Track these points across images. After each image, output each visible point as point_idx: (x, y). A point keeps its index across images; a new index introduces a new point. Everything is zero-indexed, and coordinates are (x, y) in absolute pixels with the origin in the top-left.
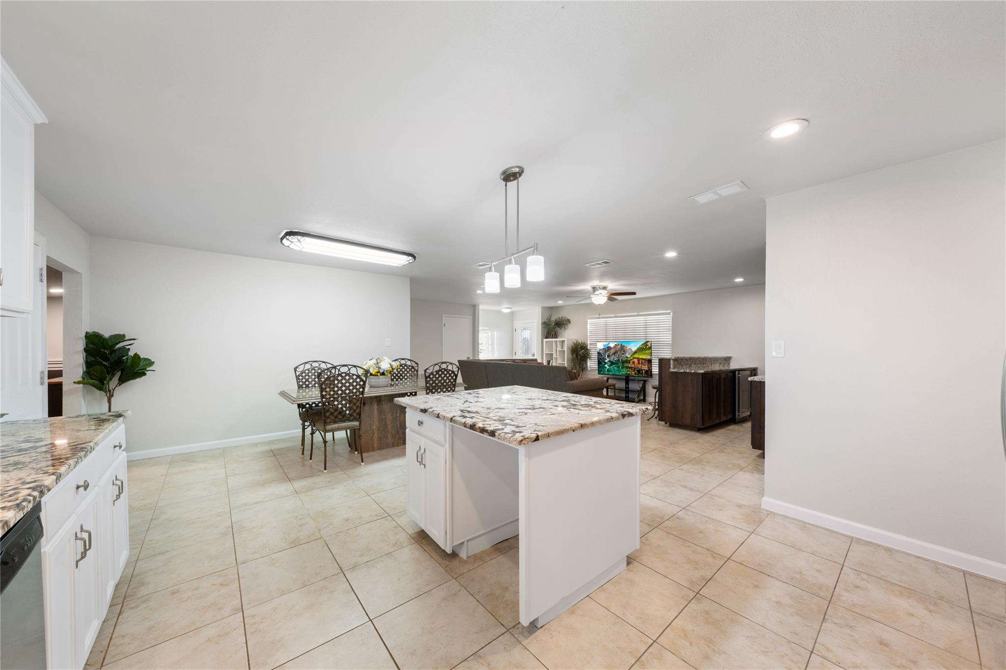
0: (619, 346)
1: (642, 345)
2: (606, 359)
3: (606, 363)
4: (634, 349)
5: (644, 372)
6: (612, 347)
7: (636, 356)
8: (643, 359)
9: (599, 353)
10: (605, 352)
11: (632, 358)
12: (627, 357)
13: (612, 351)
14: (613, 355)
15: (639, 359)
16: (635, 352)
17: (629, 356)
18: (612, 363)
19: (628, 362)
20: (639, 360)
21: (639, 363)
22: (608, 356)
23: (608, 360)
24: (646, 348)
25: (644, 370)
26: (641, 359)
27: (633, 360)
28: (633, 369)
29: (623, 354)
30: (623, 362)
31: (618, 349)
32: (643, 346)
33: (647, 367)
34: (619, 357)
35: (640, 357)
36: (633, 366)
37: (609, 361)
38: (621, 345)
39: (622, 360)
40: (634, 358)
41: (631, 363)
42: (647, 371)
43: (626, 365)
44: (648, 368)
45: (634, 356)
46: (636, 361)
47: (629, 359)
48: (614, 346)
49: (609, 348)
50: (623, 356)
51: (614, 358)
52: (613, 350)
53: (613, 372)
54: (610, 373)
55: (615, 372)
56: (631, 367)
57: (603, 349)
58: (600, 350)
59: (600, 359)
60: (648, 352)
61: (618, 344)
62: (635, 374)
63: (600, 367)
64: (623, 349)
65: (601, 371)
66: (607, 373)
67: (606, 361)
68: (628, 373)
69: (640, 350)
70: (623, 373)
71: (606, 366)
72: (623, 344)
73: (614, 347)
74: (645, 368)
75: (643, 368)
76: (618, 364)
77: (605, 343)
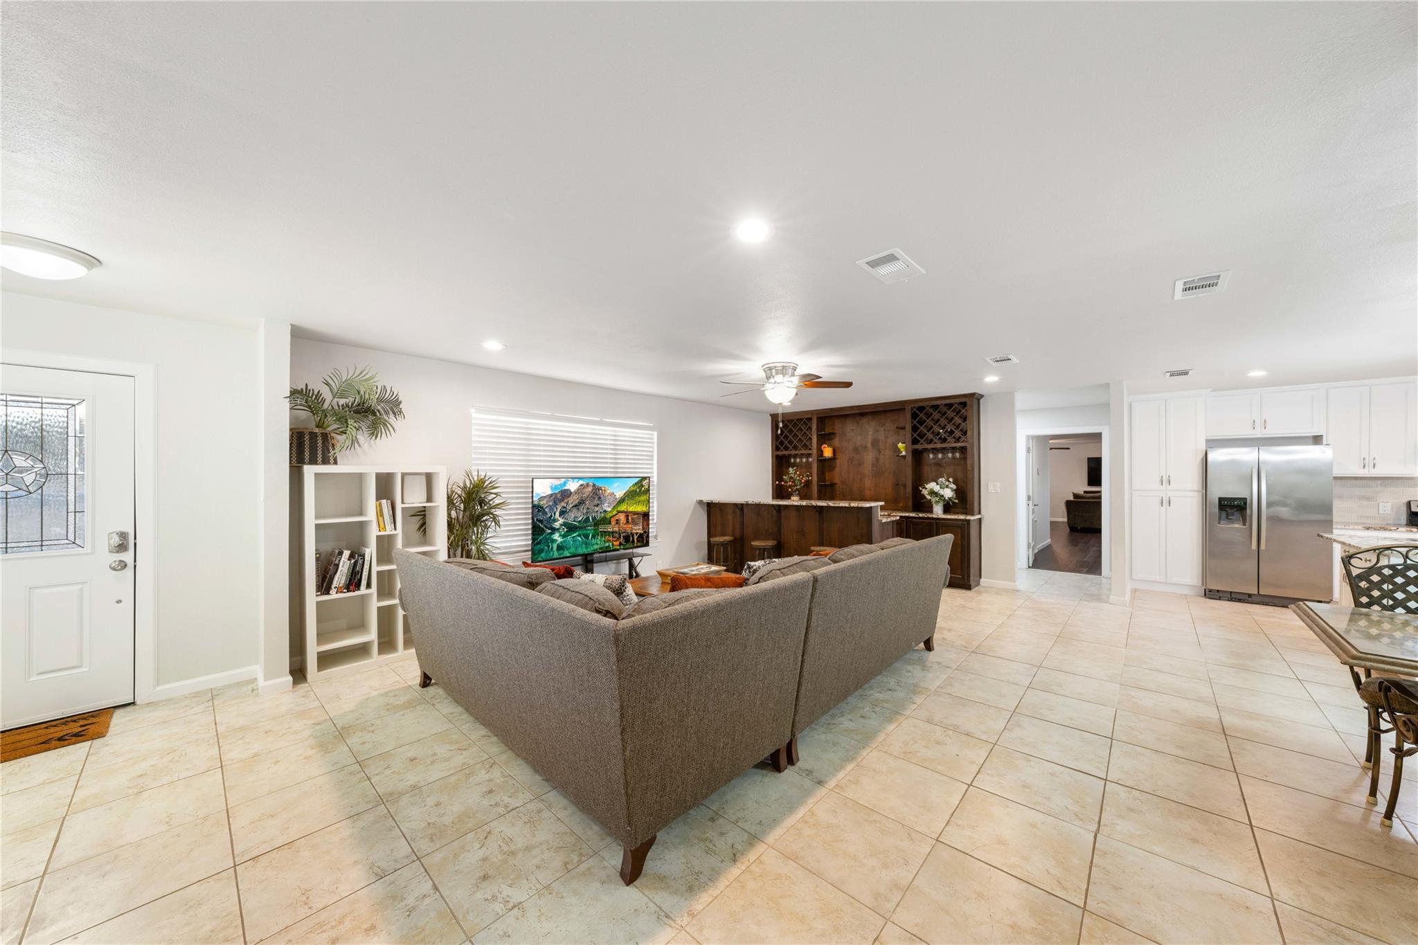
0: (590, 489)
1: (634, 485)
2: (555, 520)
3: (554, 530)
4: (619, 494)
5: (636, 537)
6: (572, 491)
7: (623, 507)
8: (635, 513)
9: (537, 508)
10: (555, 504)
11: (615, 513)
12: (605, 511)
13: (573, 500)
14: (575, 510)
15: (627, 514)
16: (622, 501)
17: (609, 509)
18: (571, 528)
19: (606, 521)
20: (628, 516)
21: (628, 522)
22: (562, 513)
23: (561, 521)
24: (640, 491)
25: (637, 533)
26: (631, 512)
27: (617, 517)
28: (617, 535)
29: (597, 505)
30: (597, 523)
31: (588, 494)
32: (636, 487)
33: (641, 527)
34: (587, 513)
35: (631, 509)
36: (616, 529)
37: (565, 524)
38: (594, 485)
39: (594, 519)
40: (619, 512)
41: (613, 522)
42: (641, 536)
43: (602, 528)
44: (643, 528)
45: (619, 509)
46: (622, 517)
47: (608, 516)
48: (578, 489)
49: (565, 494)
50: (597, 509)
51: (575, 516)
52: (575, 497)
53: (573, 550)
54: (567, 553)
55: (576, 548)
56: (613, 532)
57: (551, 495)
58: (542, 498)
59: (541, 521)
60: (643, 498)
61: (588, 485)
62: (620, 544)
63: (539, 543)
64: (597, 494)
65: (541, 551)
66: (556, 555)
67: (557, 525)
68: (607, 544)
69: (631, 495)
70: (596, 547)
71: (556, 536)
72: (599, 484)
73: (578, 491)
74: (638, 529)
75: (634, 531)
76: (584, 528)
77: (556, 482)
